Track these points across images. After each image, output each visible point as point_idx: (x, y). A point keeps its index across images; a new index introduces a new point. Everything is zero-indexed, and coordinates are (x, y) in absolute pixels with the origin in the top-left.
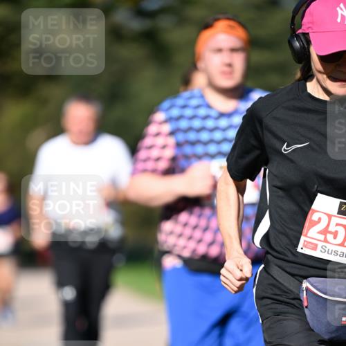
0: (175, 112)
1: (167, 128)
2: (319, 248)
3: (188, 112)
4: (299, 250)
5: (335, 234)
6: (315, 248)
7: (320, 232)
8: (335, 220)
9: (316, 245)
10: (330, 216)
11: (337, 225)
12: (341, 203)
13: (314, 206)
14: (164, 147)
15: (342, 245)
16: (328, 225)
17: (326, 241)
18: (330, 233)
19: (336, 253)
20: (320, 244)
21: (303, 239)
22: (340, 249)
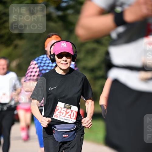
0: (39, 61)
1: (37, 66)
2: (58, 117)
3: (44, 62)
4: (53, 117)
5: (63, 113)
6: (57, 117)
7: (59, 113)
8: (63, 109)
9: (57, 116)
10: (61, 108)
11: (63, 111)
12: (65, 105)
13: (58, 105)
14: (36, 72)
15: (65, 116)
16: (61, 111)
17: (60, 115)
18: (61, 113)
19: (63, 119)
20: (58, 116)
21: (54, 114)
22: (64, 118)
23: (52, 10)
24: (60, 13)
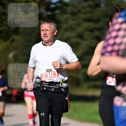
23: (43, 10)
24: (49, 13)
